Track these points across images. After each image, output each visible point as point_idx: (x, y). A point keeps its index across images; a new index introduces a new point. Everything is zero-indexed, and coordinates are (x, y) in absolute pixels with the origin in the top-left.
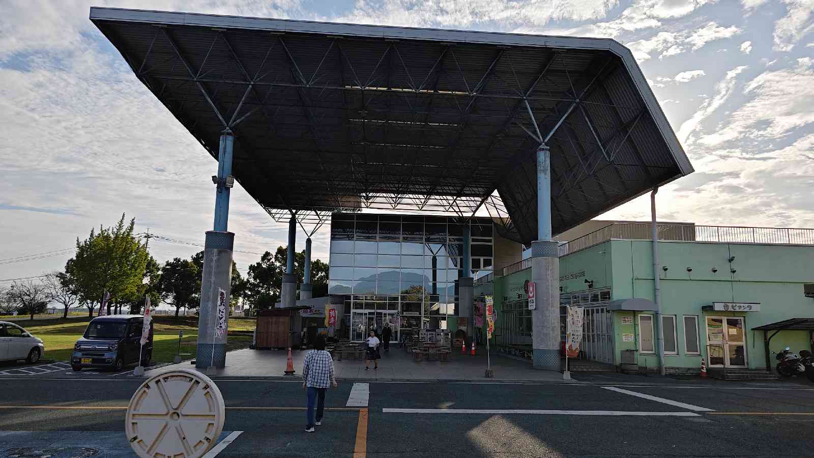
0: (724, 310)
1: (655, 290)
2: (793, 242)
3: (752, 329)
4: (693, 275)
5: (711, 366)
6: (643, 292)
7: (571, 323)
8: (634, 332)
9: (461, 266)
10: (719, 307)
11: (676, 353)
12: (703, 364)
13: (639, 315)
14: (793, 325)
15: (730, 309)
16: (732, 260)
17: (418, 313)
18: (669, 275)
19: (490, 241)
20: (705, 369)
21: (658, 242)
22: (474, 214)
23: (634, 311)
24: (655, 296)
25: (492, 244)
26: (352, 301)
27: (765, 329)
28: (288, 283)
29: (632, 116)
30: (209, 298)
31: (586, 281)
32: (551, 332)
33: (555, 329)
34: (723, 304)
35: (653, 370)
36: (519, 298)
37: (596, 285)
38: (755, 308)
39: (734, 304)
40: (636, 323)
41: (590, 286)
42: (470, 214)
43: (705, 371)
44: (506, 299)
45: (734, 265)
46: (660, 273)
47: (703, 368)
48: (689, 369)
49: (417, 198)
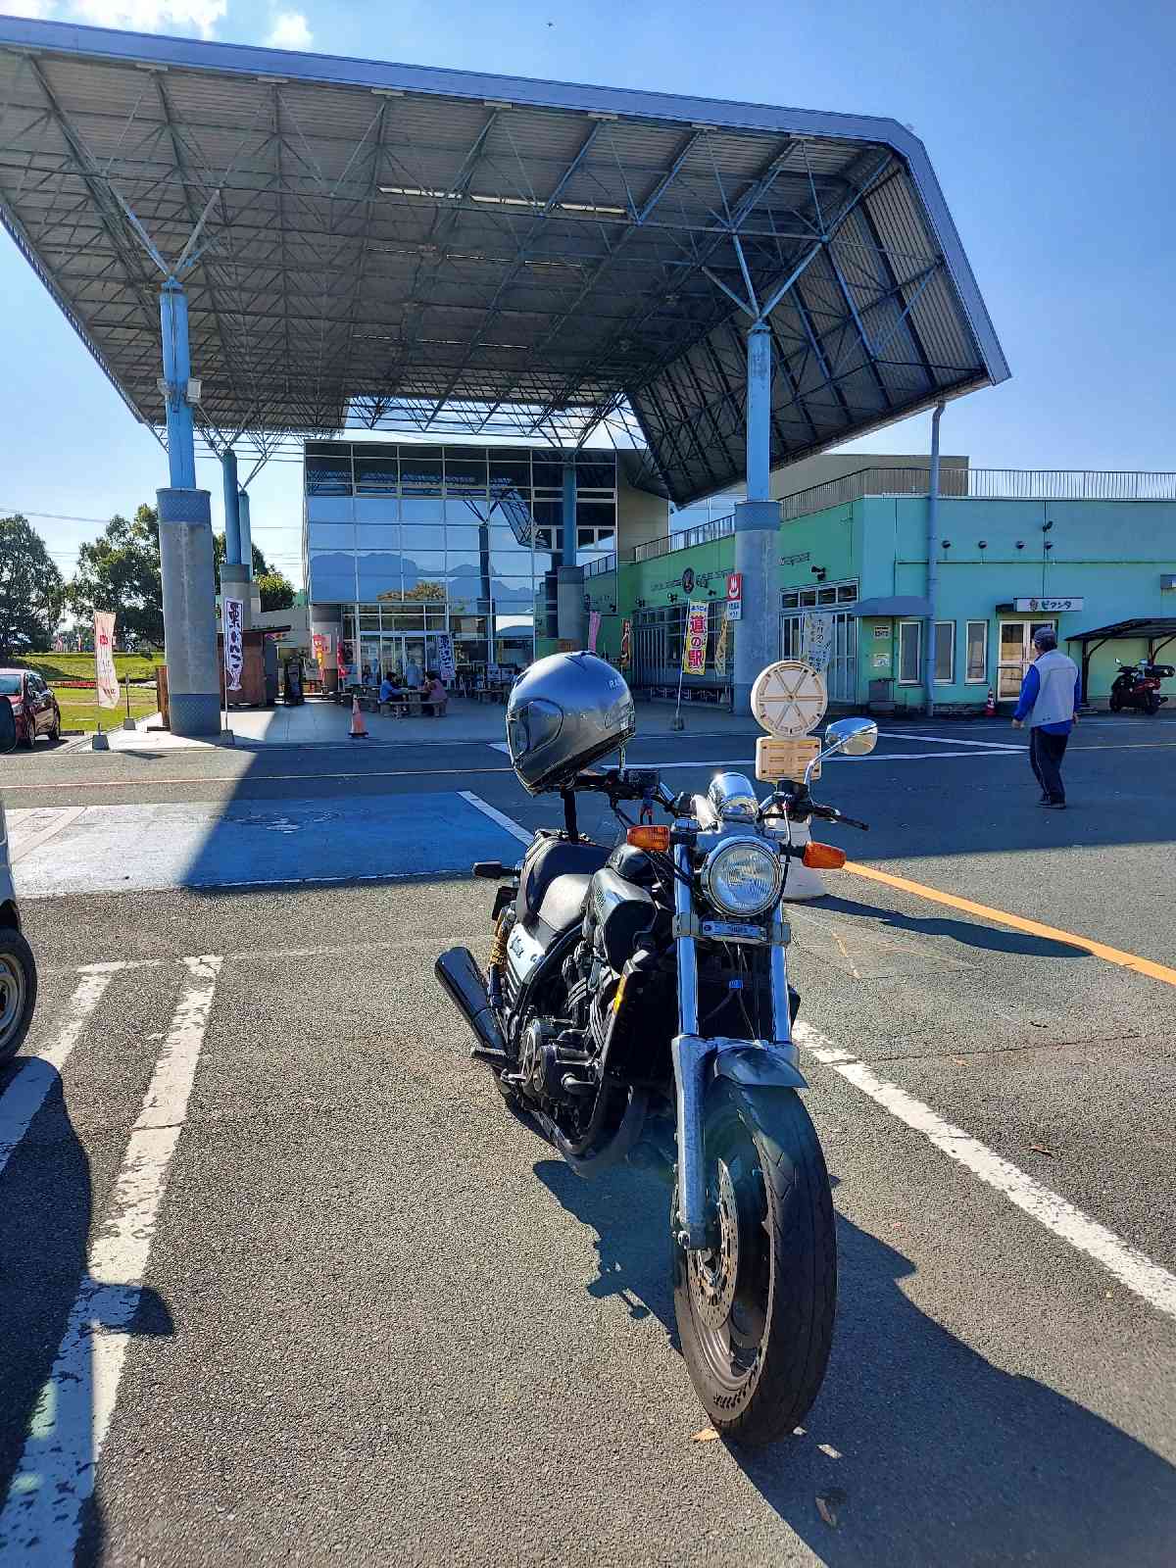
0: (1030, 610)
1: (928, 580)
2: (1143, 494)
3: (1066, 640)
4: (988, 554)
5: (1000, 699)
6: (909, 584)
7: (809, 640)
8: (891, 650)
9: (560, 545)
10: (1023, 606)
11: (950, 681)
12: (990, 696)
13: (901, 623)
14: (1127, 629)
15: (1040, 608)
16: (1049, 528)
17: (482, 635)
18: (952, 554)
19: (610, 495)
20: (992, 703)
21: (940, 499)
22: (581, 444)
23: (893, 616)
24: (928, 592)
25: (615, 500)
26: (357, 615)
27: (1084, 639)
28: (234, 584)
29: (920, 268)
30: (183, 612)
31: (814, 569)
32: (766, 656)
33: (772, 650)
34: (1029, 601)
35: (916, 709)
36: (672, 601)
37: (829, 576)
38: (1076, 605)
39: (1045, 600)
40: (896, 636)
41: (821, 578)
42: (572, 444)
43: (992, 707)
44: (642, 603)
45: (1051, 536)
46: (938, 552)
47: (989, 702)
48: (969, 705)
49: (471, 411)
